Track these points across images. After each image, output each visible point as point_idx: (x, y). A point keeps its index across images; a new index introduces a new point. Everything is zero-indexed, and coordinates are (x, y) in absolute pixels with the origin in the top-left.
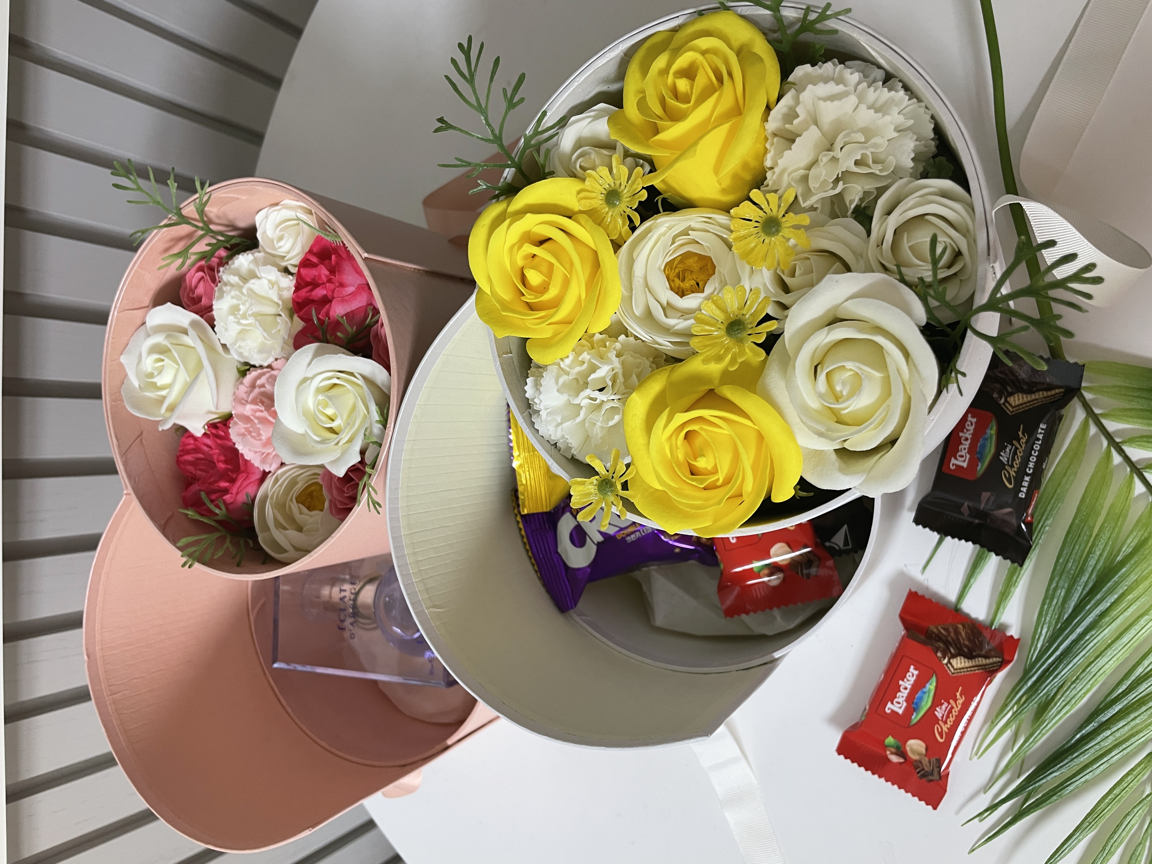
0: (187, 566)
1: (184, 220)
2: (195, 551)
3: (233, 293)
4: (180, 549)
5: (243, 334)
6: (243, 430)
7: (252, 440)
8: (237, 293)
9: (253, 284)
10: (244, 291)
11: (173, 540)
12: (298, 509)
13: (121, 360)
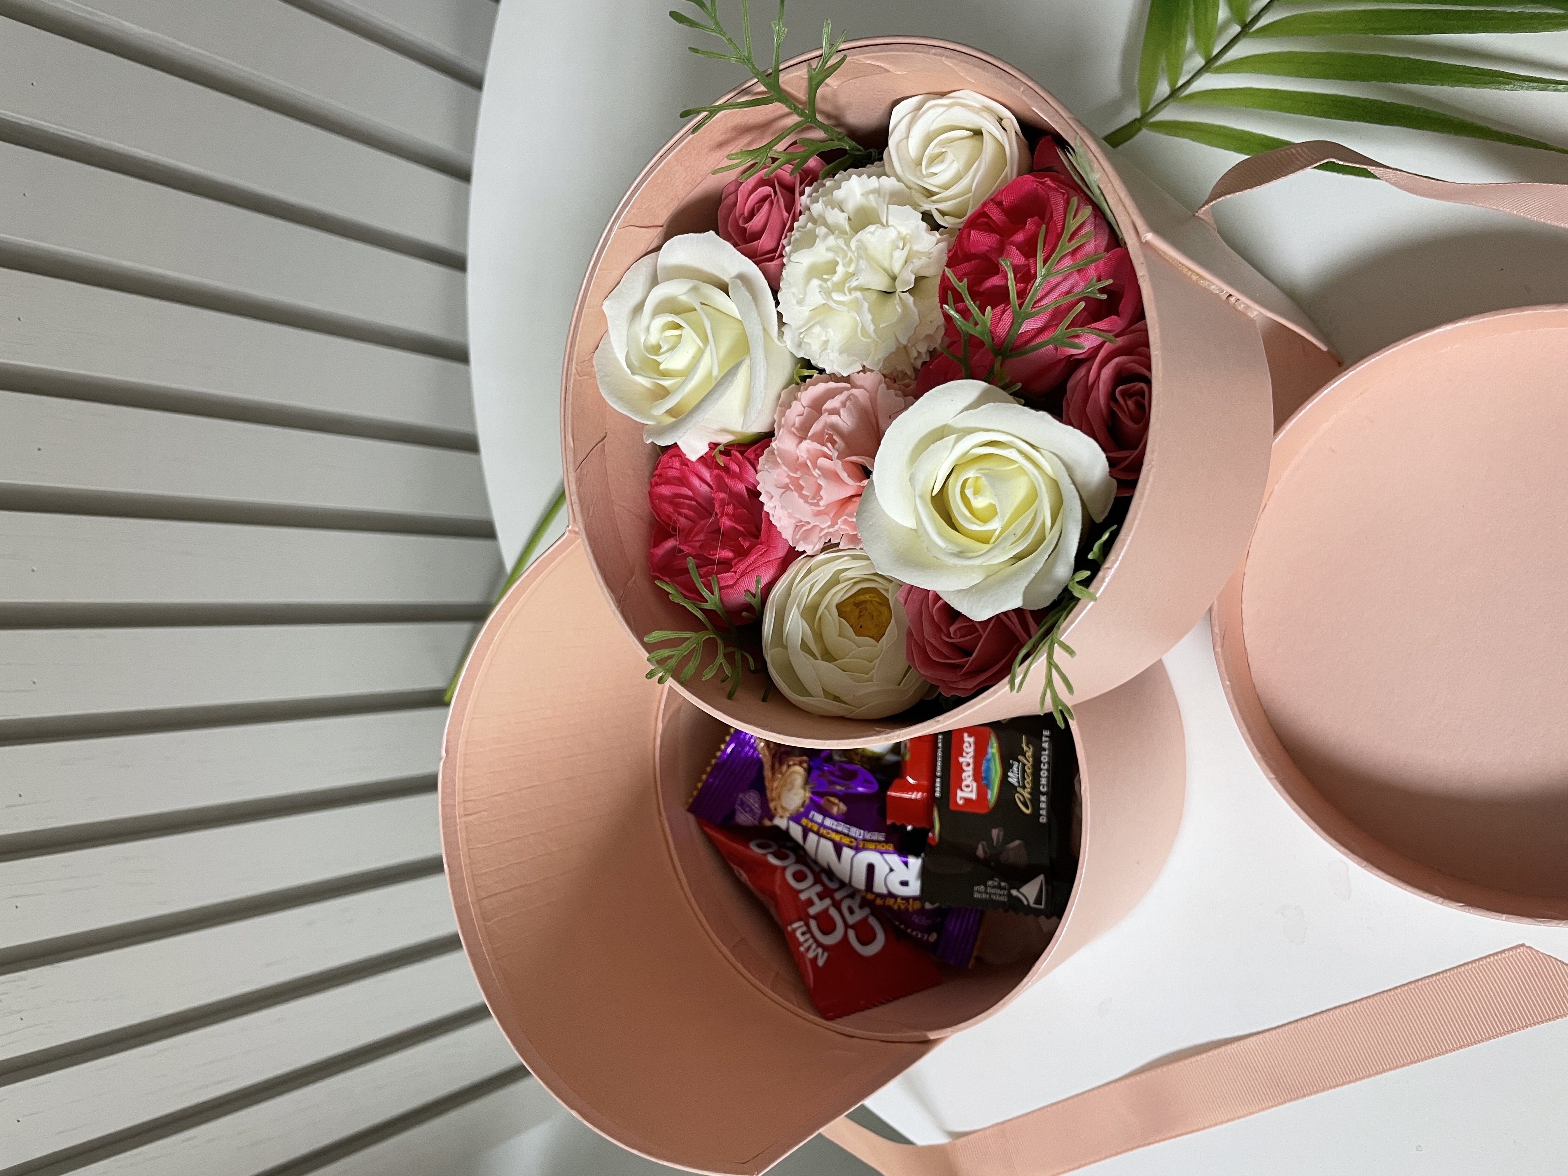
0: (656, 678)
1: (777, 94)
2: (670, 657)
3: (831, 241)
4: (649, 647)
5: (822, 314)
6: (787, 480)
7: (801, 501)
8: (841, 242)
9: (871, 236)
10: (853, 244)
11: (639, 629)
12: (837, 625)
13: (604, 308)
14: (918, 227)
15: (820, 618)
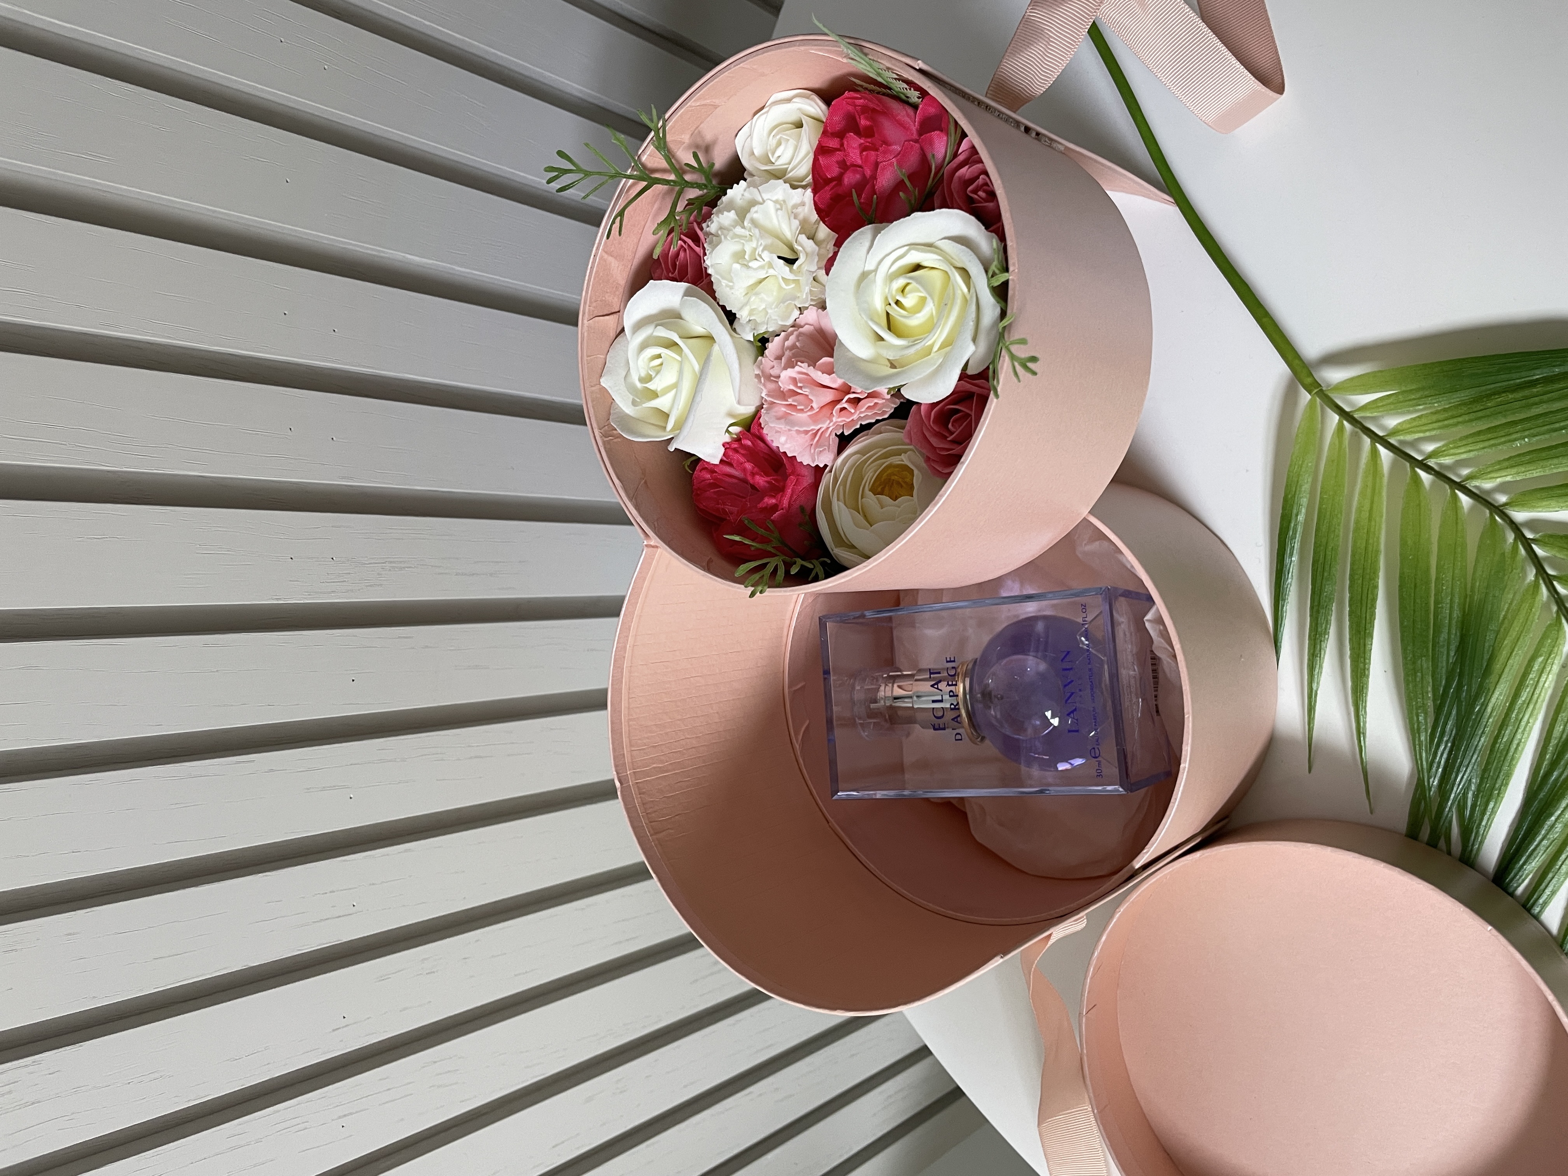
5: (753, 288)
9: (755, 214)
10: (746, 224)
12: (877, 502)
13: (602, 384)
14: (784, 190)
15: (862, 507)
